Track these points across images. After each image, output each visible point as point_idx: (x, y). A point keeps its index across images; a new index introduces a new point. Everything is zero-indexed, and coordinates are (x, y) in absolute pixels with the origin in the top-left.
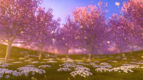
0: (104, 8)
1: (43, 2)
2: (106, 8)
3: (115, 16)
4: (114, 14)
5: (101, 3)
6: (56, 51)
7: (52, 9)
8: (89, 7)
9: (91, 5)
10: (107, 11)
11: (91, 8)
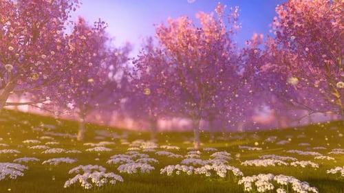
0: (231, 20)
1: (79, 5)
2: (236, 20)
3: (256, 39)
4: (256, 35)
5: (222, 7)
6: (130, 124)
7: (103, 23)
8: (198, 16)
9: (203, 13)
10: (238, 27)
11: (202, 19)
